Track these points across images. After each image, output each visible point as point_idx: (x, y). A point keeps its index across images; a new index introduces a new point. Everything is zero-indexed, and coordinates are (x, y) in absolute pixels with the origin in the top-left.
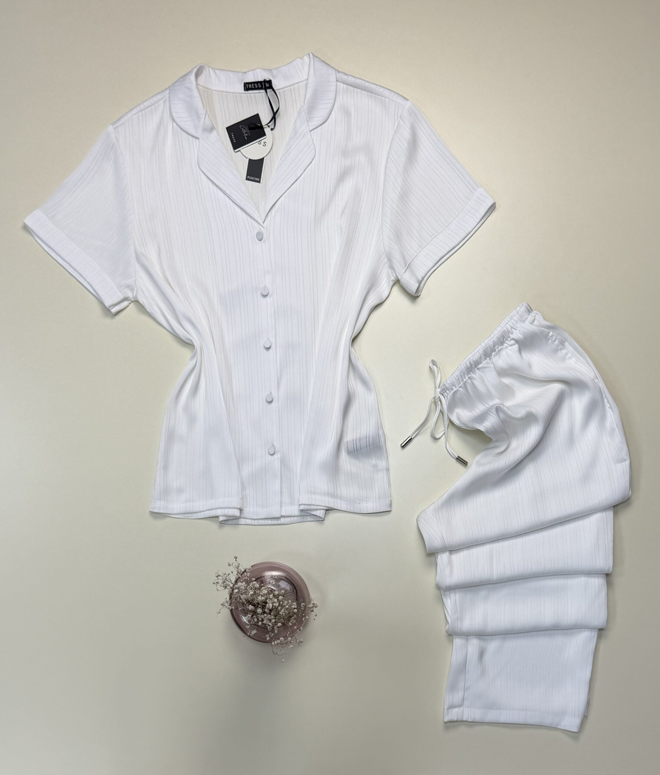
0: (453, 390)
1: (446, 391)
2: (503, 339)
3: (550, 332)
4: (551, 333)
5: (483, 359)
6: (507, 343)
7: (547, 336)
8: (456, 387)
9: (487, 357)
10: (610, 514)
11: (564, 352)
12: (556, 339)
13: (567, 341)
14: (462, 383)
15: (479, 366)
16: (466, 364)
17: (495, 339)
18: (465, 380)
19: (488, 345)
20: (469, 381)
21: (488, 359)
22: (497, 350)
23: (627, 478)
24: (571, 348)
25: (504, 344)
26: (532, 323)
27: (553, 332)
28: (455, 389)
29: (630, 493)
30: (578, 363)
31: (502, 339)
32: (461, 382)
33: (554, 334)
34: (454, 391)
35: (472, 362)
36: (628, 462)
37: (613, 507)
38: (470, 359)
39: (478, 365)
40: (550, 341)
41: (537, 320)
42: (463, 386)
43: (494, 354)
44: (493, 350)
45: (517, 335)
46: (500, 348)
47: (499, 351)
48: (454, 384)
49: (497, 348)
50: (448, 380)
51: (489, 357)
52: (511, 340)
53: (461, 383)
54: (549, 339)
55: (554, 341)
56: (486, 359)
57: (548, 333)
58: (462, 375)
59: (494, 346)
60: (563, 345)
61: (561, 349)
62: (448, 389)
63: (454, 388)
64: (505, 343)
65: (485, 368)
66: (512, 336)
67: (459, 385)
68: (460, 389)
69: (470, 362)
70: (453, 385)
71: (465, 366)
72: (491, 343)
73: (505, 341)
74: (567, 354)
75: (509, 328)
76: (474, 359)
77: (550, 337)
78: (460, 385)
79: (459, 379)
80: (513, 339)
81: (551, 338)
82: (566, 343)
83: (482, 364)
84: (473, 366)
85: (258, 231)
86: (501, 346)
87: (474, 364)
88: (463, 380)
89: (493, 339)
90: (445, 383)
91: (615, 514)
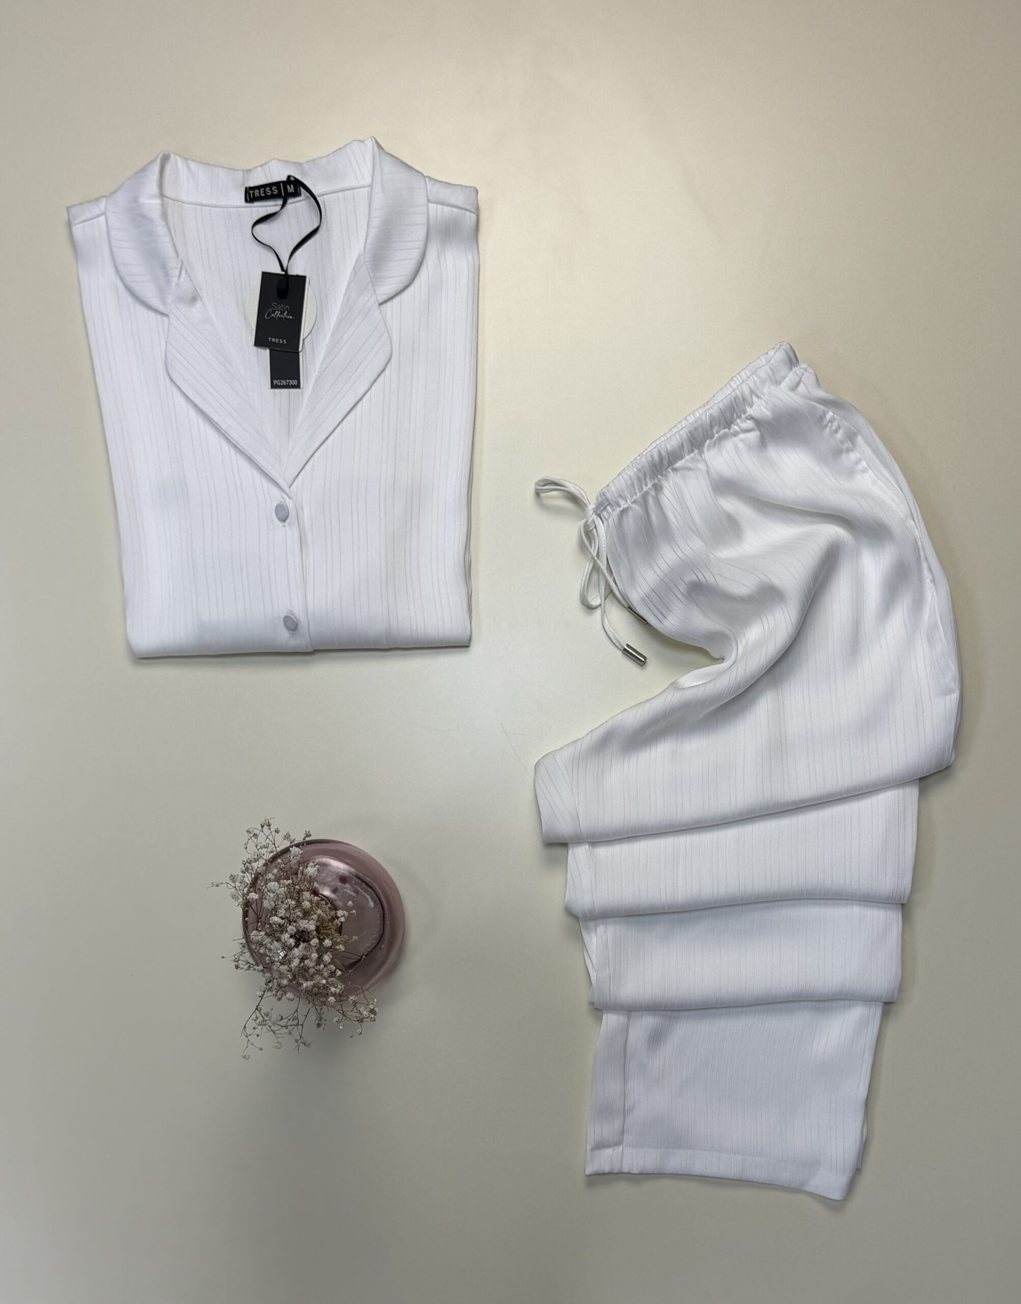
0: (620, 506)
1: (605, 508)
2: (732, 415)
3: (828, 412)
4: (831, 414)
5: (686, 449)
6: (737, 425)
7: (822, 418)
8: (627, 501)
9: (695, 447)
10: (912, 793)
11: (853, 456)
12: (839, 427)
13: (861, 435)
14: (639, 495)
15: (679, 464)
16: (652, 457)
17: (715, 411)
18: (645, 489)
19: (699, 422)
20: (653, 493)
21: (696, 451)
22: (716, 436)
23: (952, 728)
24: (867, 450)
25: (732, 425)
26: (794, 388)
27: (834, 413)
28: (624, 505)
29: (953, 757)
30: (879, 483)
31: (728, 414)
32: (637, 491)
33: (835, 416)
34: (621, 509)
35: (663, 453)
36: (955, 696)
37: (918, 781)
38: (660, 446)
39: (676, 462)
40: (828, 429)
41: (804, 383)
42: (641, 500)
43: (710, 443)
44: (708, 435)
45: (759, 409)
46: (722, 432)
47: (721, 439)
48: (622, 493)
49: (717, 432)
50: (611, 484)
51: (699, 449)
52: (747, 418)
53: (636, 494)
54: (826, 426)
55: (836, 431)
56: (692, 451)
57: (825, 414)
58: (641, 478)
59: (712, 427)
60: (853, 443)
61: (848, 450)
62: (610, 504)
63: (622, 502)
64: (735, 423)
65: (689, 469)
66: (750, 411)
67: (632, 498)
68: (634, 506)
69: (660, 453)
70: (620, 496)
71: (650, 459)
72: (706, 419)
73: (736, 420)
74: (858, 461)
75: (747, 392)
76: (668, 446)
77: (828, 422)
78: (635, 497)
79: (633, 485)
80: (751, 418)
81: (830, 424)
82: (859, 439)
83: (683, 461)
84: (665, 462)
85: (279, 502)
86: (725, 428)
87: (667, 457)
88: (643, 489)
89: (711, 411)
90: (605, 490)
91: (922, 792)
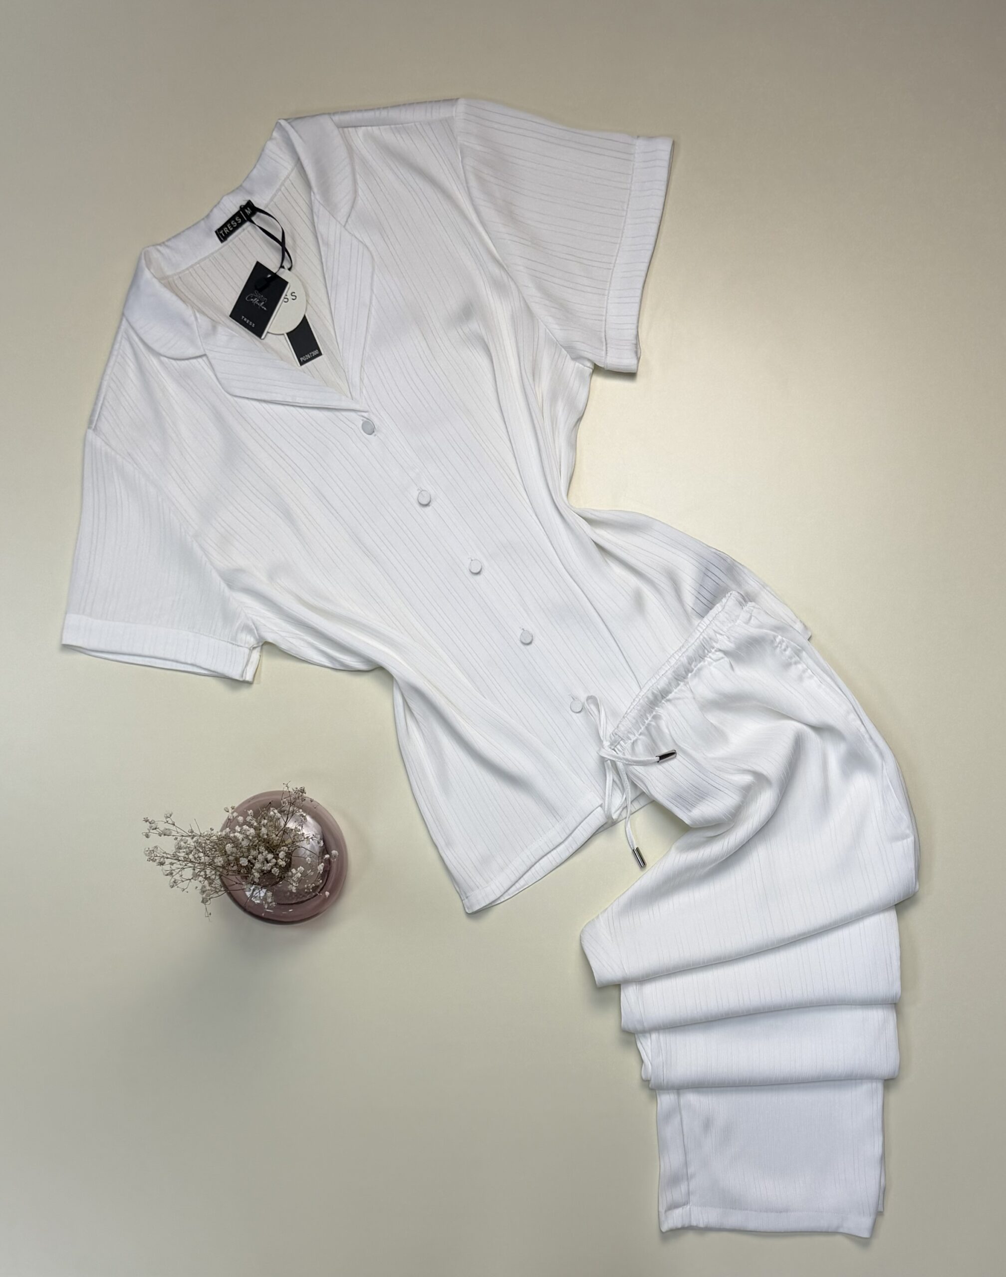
0: (631, 740)
1: (619, 742)
2: (704, 651)
3: (778, 636)
4: (780, 637)
5: (673, 684)
6: (710, 657)
7: (772, 642)
8: (635, 735)
9: (680, 681)
10: (891, 917)
11: (800, 667)
12: (787, 647)
13: (804, 650)
14: (643, 728)
15: (670, 696)
16: (647, 697)
17: (690, 653)
18: (647, 722)
19: (679, 663)
20: (653, 723)
21: (682, 684)
22: (695, 669)
23: (911, 865)
24: (810, 662)
25: (706, 658)
26: (748, 622)
27: (782, 636)
28: (633, 738)
29: (918, 886)
31: (701, 652)
32: (641, 726)
33: (784, 639)
34: (632, 741)
35: (655, 692)
36: (910, 840)
37: (894, 907)
38: (653, 688)
39: (667, 696)
40: (778, 649)
41: (756, 617)
42: (646, 732)
43: (691, 675)
44: (688, 671)
45: (725, 643)
46: (699, 666)
47: (700, 670)
48: (630, 730)
49: (695, 666)
50: (620, 725)
51: (684, 681)
52: (716, 651)
53: (641, 728)
54: (777, 646)
55: (785, 650)
56: (678, 685)
57: (775, 637)
58: (642, 716)
59: (690, 664)
60: (800, 658)
61: (796, 663)
62: (622, 739)
63: (631, 736)
64: (708, 656)
65: (678, 699)
66: (717, 646)
67: (638, 732)
68: (641, 737)
69: (653, 693)
70: (629, 732)
71: (646, 699)
72: (684, 660)
73: (707, 654)
74: (804, 671)
75: (712, 633)
76: (659, 687)
77: (779, 643)
78: (640, 731)
79: (637, 722)
80: (720, 650)
81: (780, 645)
82: (804, 654)
83: (673, 693)
84: (659, 697)
86: (700, 662)
87: (659, 694)
88: (645, 722)
89: (687, 654)
90: (616, 730)
